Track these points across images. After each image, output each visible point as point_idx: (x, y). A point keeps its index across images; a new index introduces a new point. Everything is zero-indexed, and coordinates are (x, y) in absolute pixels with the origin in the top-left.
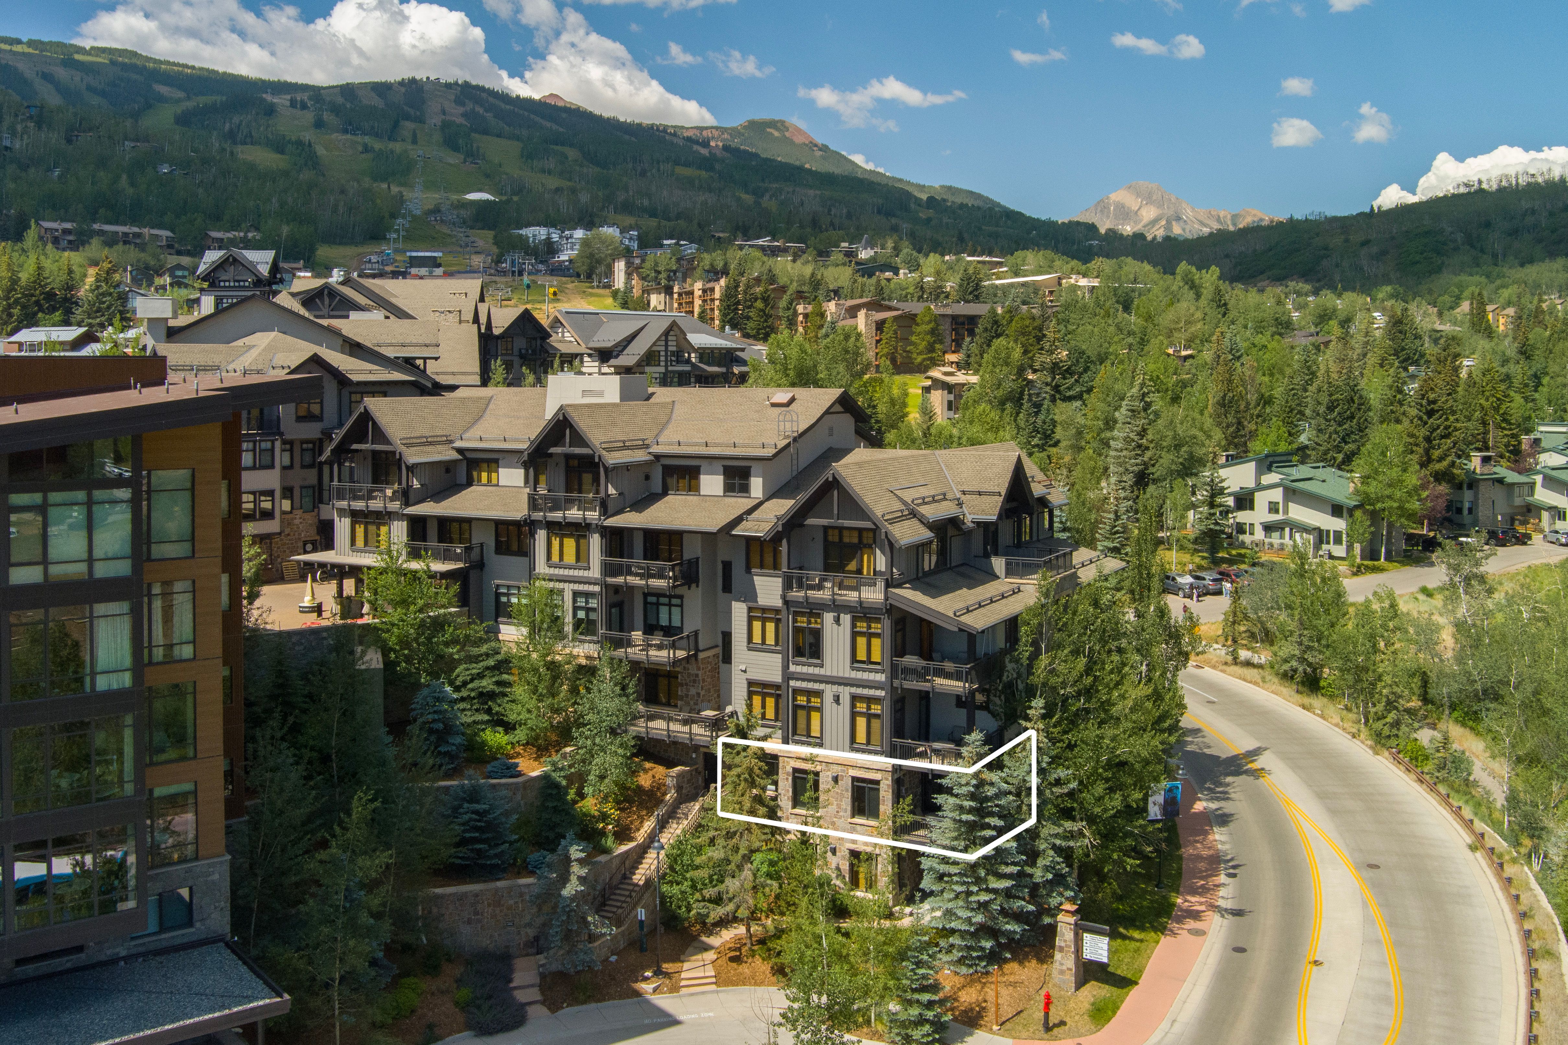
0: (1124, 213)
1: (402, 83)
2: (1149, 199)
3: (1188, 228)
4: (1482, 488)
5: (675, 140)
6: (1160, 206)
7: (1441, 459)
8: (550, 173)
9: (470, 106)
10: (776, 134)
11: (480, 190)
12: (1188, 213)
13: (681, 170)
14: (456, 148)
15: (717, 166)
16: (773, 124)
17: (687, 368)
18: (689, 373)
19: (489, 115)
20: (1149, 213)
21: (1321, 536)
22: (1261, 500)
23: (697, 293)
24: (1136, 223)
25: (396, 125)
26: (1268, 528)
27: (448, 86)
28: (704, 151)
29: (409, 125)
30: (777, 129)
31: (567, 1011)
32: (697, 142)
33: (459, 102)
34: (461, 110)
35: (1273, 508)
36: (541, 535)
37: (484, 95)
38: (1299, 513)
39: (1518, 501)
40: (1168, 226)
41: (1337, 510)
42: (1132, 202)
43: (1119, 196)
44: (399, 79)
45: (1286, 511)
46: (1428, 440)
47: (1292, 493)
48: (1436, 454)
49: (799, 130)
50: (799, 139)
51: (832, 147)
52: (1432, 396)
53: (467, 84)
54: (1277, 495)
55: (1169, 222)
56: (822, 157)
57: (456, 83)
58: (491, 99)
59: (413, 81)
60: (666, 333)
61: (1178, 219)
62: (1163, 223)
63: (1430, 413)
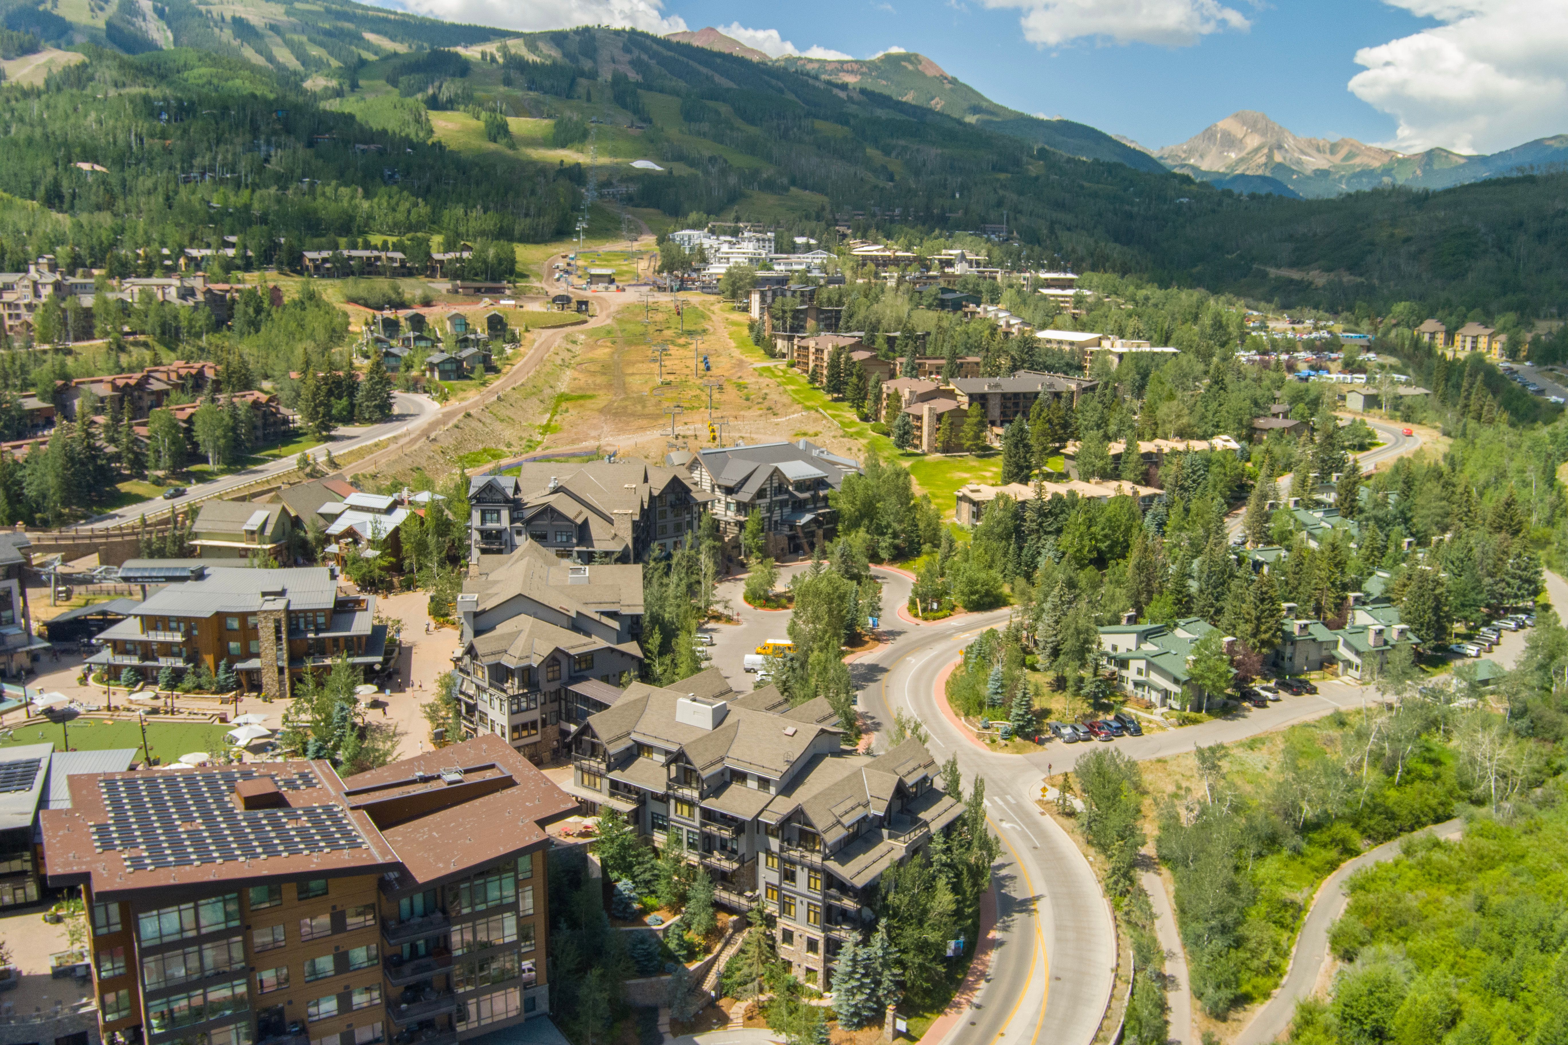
0: (1229, 141)
1: (577, 32)
2: (1253, 126)
3: (1288, 156)
4: (1299, 645)
5: (817, 84)
6: (1264, 134)
7: (1266, 632)
8: (705, 135)
9: (636, 53)
10: (910, 67)
11: (645, 156)
12: (1289, 143)
13: (819, 124)
14: (624, 106)
15: (852, 122)
16: (907, 58)
17: (786, 497)
18: (786, 501)
19: (653, 62)
20: (1253, 141)
21: (1166, 694)
22: (1134, 665)
23: (812, 350)
24: (1240, 150)
25: (573, 83)
26: (1137, 684)
27: (617, 33)
28: (843, 95)
29: (583, 82)
30: (911, 62)
31: (680, 1037)
32: (837, 86)
33: (626, 50)
34: (628, 57)
35: (1140, 672)
36: (672, 802)
37: (648, 42)
38: (1155, 678)
39: (1325, 653)
40: (1270, 156)
41: (1176, 681)
42: (1237, 130)
43: (1227, 124)
44: (574, 27)
45: (1147, 675)
46: (1258, 619)
47: (1150, 665)
48: (1263, 628)
49: (931, 64)
50: (930, 73)
51: (961, 80)
52: (1264, 589)
53: (633, 31)
54: (1142, 664)
55: (1271, 150)
56: (952, 90)
57: (624, 30)
58: (655, 46)
59: (587, 29)
60: (771, 476)
61: (1280, 147)
62: (1266, 151)
63: (1262, 601)
